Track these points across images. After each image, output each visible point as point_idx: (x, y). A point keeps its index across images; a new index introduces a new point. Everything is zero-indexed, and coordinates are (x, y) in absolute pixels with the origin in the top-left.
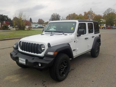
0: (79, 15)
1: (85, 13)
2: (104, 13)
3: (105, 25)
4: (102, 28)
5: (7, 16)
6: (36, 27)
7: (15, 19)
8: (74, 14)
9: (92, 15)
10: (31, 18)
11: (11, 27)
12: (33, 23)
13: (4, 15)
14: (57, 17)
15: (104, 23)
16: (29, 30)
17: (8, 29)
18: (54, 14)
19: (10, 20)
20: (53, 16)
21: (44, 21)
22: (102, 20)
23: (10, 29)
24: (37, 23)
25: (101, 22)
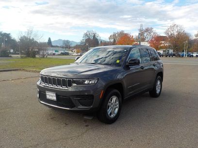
2: (166, 32)
6: (57, 53)
17: (8, 56)
20: (86, 34)
23: (11, 57)
25: (162, 45)
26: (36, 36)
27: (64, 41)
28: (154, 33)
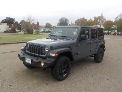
0: (89, 21)
1: (95, 18)
2: (116, 19)
3: (116, 31)
4: (113, 34)
5: (14, 19)
7: (22, 22)
8: (84, 18)
9: (103, 20)
10: (38, 22)
11: (18, 31)
12: (40, 27)
13: (11, 18)
15: (115, 29)
16: (38, 34)
18: (62, 18)
19: (17, 23)
20: (61, 20)
21: (51, 26)
22: (113, 25)
24: (44, 27)
25: (112, 27)
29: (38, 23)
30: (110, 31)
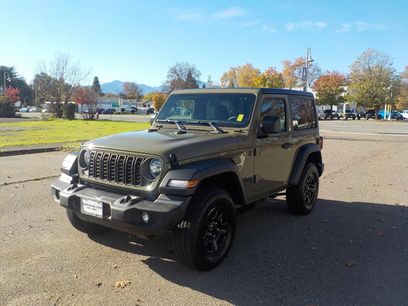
0: (269, 72)
1: (287, 63)
2: (353, 66)
5: (12, 68)
7: (42, 79)
8: (249, 65)
10: (96, 78)
12: (103, 95)
14: (189, 75)
16: (92, 118)
17: (13, 116)
18: (178, 65)
20: (173, 71)
22: (345, 88)
23: (19, 117)
24: (118, 96)
25: (343, 94)
26: (74, 72)
27: (126, 85)
28: (314, 70)
29: (96, 81)
30: (335, 108)
